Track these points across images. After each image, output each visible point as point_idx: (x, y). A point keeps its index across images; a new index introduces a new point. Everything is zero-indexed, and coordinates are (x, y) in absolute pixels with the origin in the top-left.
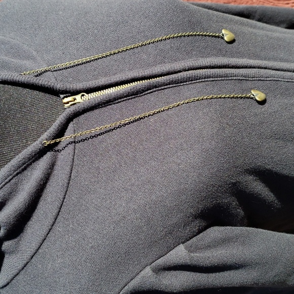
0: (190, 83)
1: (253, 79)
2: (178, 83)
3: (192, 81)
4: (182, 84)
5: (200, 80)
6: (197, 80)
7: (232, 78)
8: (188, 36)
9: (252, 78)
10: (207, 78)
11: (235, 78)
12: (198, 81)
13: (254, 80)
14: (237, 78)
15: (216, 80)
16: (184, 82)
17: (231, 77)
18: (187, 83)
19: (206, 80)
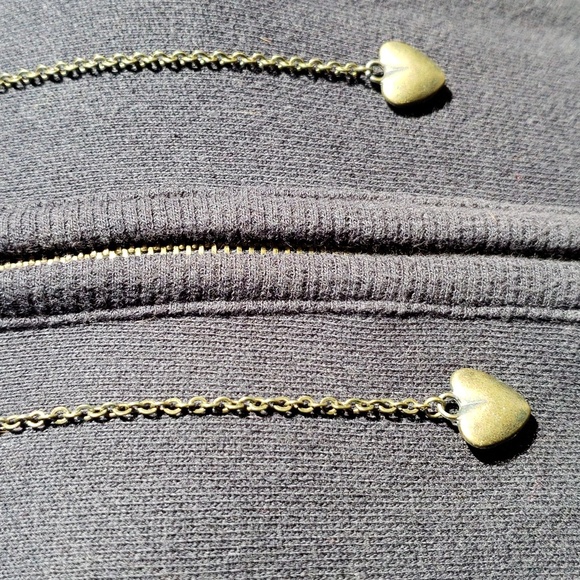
0: (101, 320)
1: (482, 311)
2: (32, 313)
3: (108, 305)
4: (53, 319)
5: (157, 309)
6: (138, 303)
7: (348, 305)
8: (178, 67)
9: (477, 305)
10: (199, 299)
11: (363, 305)
12: (142, 310)
13: (485, 317)
14: (377, 305)
15: (250, 314)
16: (65, 311)
17: (343, 298)
18: (85, 315)
19: (191, 306)
